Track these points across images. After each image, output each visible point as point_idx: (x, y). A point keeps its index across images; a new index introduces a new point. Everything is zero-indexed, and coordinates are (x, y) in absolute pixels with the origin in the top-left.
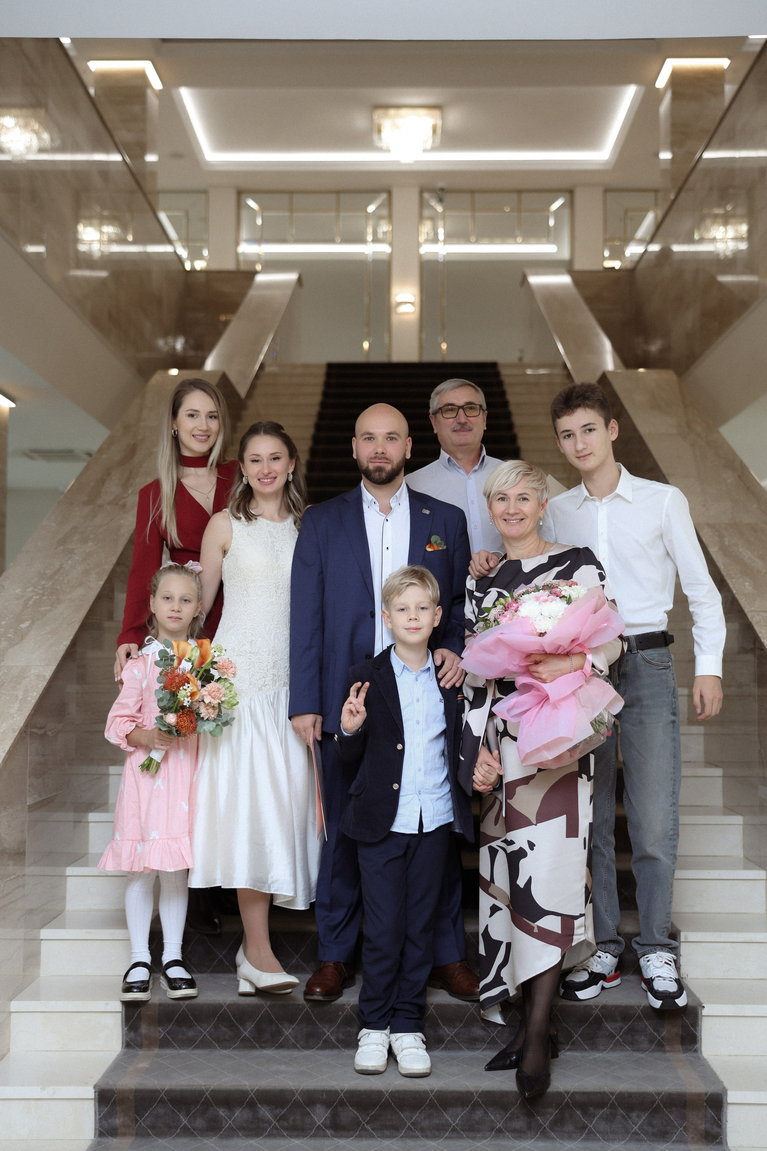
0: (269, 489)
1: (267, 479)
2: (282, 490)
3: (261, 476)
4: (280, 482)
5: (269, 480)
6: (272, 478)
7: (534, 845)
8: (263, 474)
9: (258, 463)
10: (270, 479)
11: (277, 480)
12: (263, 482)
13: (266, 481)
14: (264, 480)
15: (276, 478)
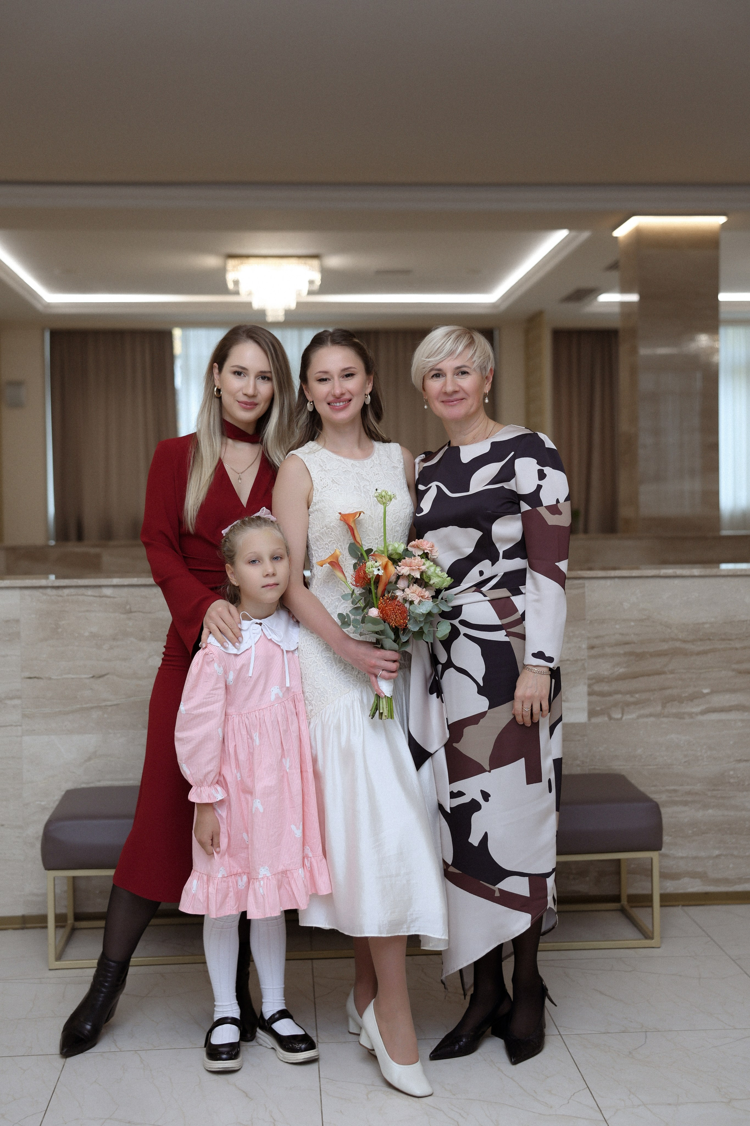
0: (343, 416)
1: (339, 402)
2: (360, 415)
3: (331, 399)
4: (355, 406)
5: (341, 404)
6: (345, 401)
7: (489, 796)
8: (334, 396)
9: (326, 382)
10: (343, 402)
11: (353, 403)
12: (334, 406)
13: (338, 404)
14: (335, 404)
15: (350, 400)
